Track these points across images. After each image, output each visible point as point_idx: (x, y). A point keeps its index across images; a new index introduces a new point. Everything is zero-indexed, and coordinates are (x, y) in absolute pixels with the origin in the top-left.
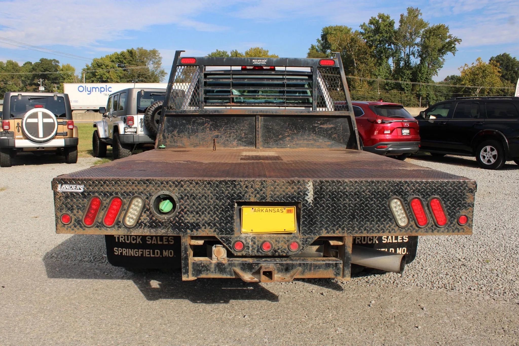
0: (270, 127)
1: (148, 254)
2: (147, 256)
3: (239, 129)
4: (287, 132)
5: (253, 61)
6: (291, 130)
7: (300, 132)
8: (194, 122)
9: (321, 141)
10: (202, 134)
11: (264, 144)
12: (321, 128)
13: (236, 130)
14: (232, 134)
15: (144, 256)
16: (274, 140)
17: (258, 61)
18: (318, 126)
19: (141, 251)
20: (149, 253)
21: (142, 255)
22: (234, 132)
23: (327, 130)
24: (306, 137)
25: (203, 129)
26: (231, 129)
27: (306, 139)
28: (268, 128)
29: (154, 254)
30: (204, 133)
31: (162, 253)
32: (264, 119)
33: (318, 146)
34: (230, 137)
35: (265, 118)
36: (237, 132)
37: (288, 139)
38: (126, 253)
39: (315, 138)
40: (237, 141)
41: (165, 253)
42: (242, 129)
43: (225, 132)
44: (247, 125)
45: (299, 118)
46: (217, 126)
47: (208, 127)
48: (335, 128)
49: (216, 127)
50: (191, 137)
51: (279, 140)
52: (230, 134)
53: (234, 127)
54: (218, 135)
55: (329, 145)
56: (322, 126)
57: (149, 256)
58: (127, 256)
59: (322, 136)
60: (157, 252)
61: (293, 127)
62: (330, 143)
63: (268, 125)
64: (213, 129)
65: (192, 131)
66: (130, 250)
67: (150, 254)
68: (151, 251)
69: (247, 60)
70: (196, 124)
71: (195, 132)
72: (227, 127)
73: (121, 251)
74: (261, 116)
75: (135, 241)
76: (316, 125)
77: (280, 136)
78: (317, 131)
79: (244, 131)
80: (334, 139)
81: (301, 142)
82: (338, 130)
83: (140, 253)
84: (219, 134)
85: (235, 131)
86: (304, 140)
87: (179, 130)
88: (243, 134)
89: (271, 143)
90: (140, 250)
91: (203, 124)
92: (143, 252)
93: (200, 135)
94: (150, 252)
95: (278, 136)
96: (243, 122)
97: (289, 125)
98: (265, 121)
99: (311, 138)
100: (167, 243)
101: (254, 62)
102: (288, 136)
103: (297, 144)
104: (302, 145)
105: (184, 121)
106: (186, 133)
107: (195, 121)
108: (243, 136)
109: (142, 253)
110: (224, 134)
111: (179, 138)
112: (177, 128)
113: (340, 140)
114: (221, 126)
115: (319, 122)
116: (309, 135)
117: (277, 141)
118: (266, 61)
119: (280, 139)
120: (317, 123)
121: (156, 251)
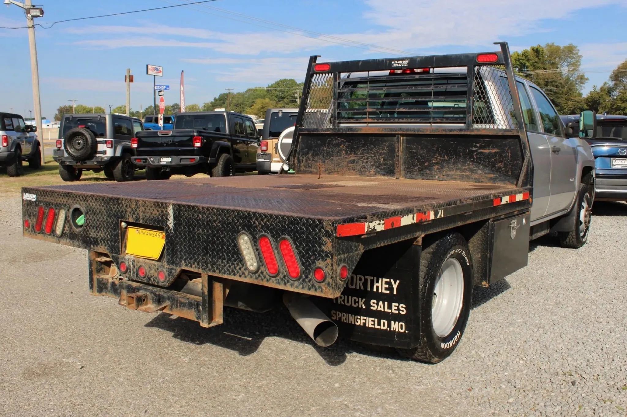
0: (414, 151)
3: (378, 152)
4: (435, 158)
5: (393, 62)
6: (440, 155)
7: (452, 158)
8: (329, 143)
9: (479, 172)
10: (338, 158)
11: (406, 174)
12: (481, 153)
13: (374, 154)
14: (370, 160)
16: (419, 168)
17: (399, 62)
18: (476, 151)
22: (372, 157)
23: (489, 156)
24: (460, 166)
25: (338, 152)
26: (368, 153)
27: (460, 169)
28: (411, 152)
30: (339, 157)
33: (475, 179)
34: (367, 162)
35: (408, 138)
36: (375, 156)
37: (436, 167)
39: (472, 167)
40: (375, 168)
42: (381, 153)
43: (362, 157)
44: (387, 148)
45: (450, 139)
46: (354, 148)
47: (344, 150)
48: (500, 154)
49: (352, 149)
50: (326, 162)
51: (425, 169)
52: (367, 158)
53: (371, 150)
54: (354, 160)
55: (491, 178)
56: (481, 150)
59: (482, 164)
61: (443, 151)
62: (492, 176)
63: (411, 148)
64: (349, 153)
65: (327, 154)
69: (386, 62)
70: (331, 146)
71: (330, 155)
72: (365, 150)
74: (403, 135)
76: (474, 149)
77: (427, 164)
78: (475, 157)
79: (383, 156)
80: (498, 170)
81: (453, 173)
82: (505, 157)
84: (356, 158)
85: (373, 155)
86: (457, 169)
87: (313, 153)
88: (382, 160)
89: (415, 173)
91: (338, 145)
93: (336, 159)
95: (424, 163)
96: (382, 143)
97: (438, 148)
98: (408, 142)
99: (467, 167)
101: (393, 64)
102: (437, 163)
103: (448, 176)
104: (454, 177)
105: (319, 142)
106: (321, 157)
107: (331, 141)
108: (382, 162)
110: (361, 158)
111: (313, 162)
112: (312, 150)
113: (507, 172)
114: (357, 148)
115: (478, 145)
116: (464, 163)
117: (422, 170)
118: (407, 62)
119: (427, 167)
120: (476, 147)
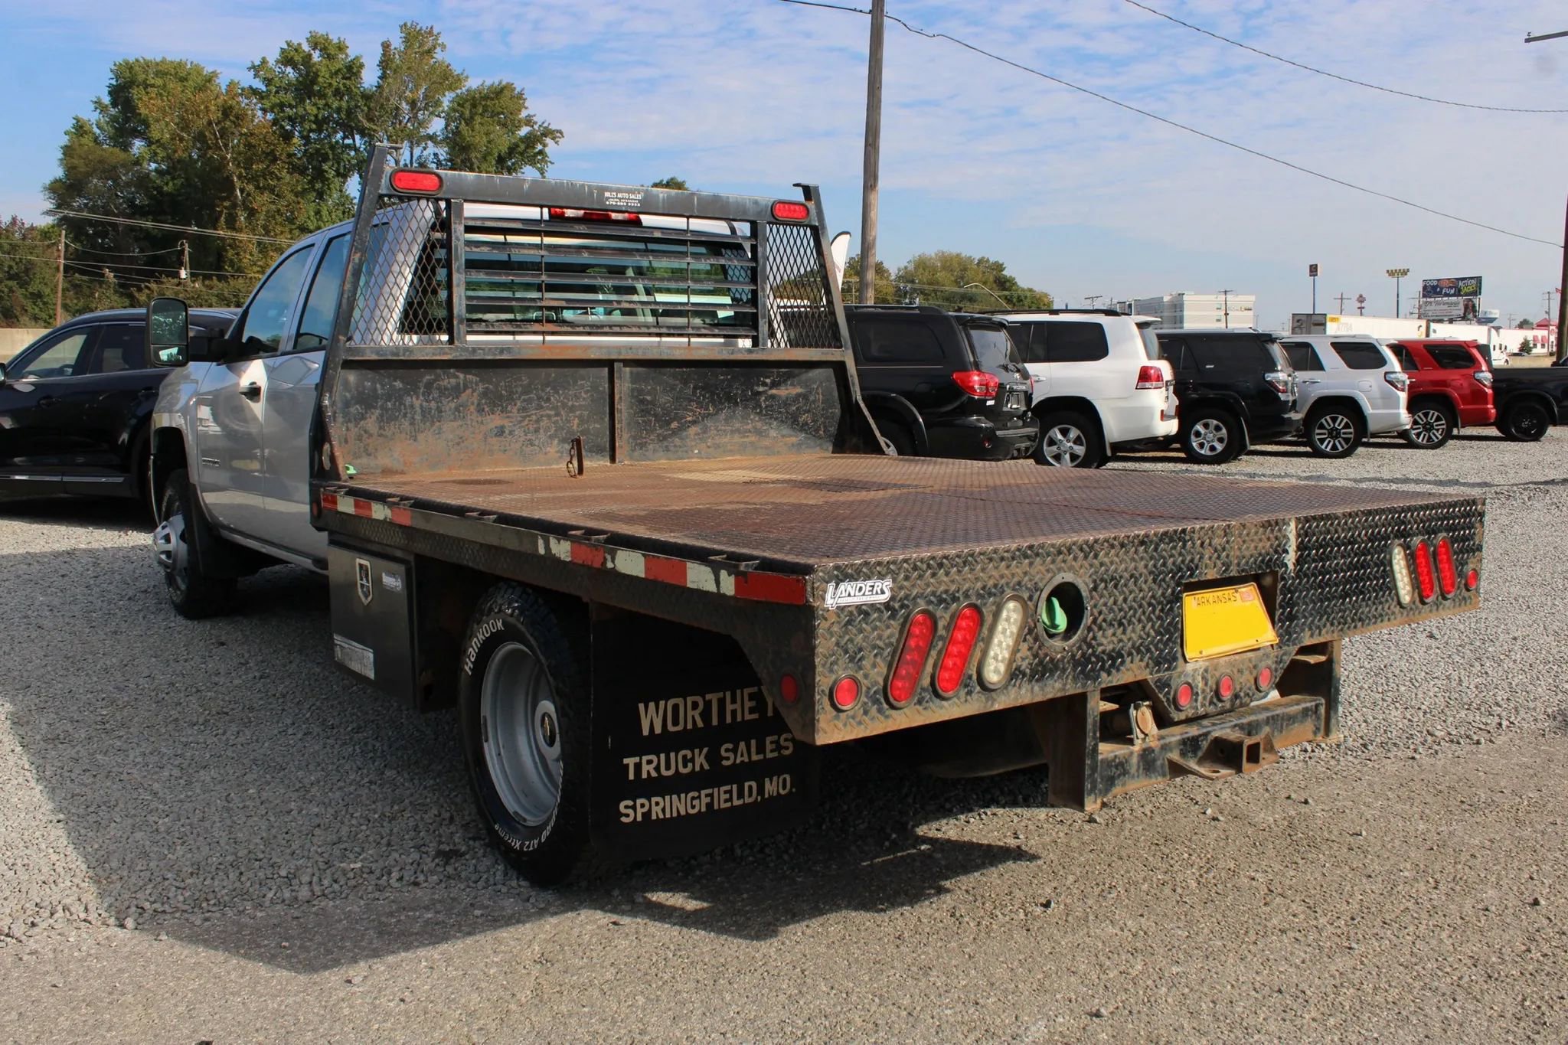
0: (649, 398)
1: (726, 801)
2: (723, 805)
3: (564, 405)
4: (691, 411)
5: (607, 194)
6: (700, 405)
7: (722, 409)
8: (429, 386)
9: (773, 433)
10: (456, 424)
11: (633, 450)
12: (773, 397)
13: (555, 408)
14: (544, 423)
15: (716, 807)
16: (658, 435)
17: (619, 196)
18: (764, 392)
19: (707, 796)
20: (727, 796)
21: (710, 805)
22: (549, 417)
23: (786, 403)
24: (737, 425)
25: (457, 409)
26: (540, 407)
27: (738, 431)
28: (642, 402)
29: (741, 795)
30: (460, 423)
31: (761, 789)
32: (631, 373)
33: (767, 448)
34: (537, 430)
35: (635, 370)
36: (557, 415)
37: (693, 430)
38: (663, 810)
39: (759, 425)
40: (559, 444)
41: (771, 787)
42: (573, 406)
43: (525, 417)
44: (587, 392)
45: (719, 370)
46: (501, 397)
47: (473, 404)
48: (805, 396)
49: (495, 401)
50: (421, 437)
51: (671, 436)
52: (538, 421)
53: (548, 400)
54: (503, 427)
55: (793, 445)
56: (774, 391)
57: (729, 804)
58: (665, 819)
59: (776, 419)
60: (750, 787)
61: (704, 396)
62: (794, 439)
63: (640, 392)
64: (487, 409)
65: (424, 416)
66: (674, 797)
67: (730, 799)
68: (735, 787)
69: (591, 193)
70: (435, 394)
71: (431, 417)
72: (529, 401)
73: (645, 809)
74: (627, 363)
75: (690, 765)
76: (761, 389)
77: (674, 425)
78: (763, 405)
79: (578, 413)
80: (803, 428)
81: (726, 440)
82: (814, 402)
83: (705, 800)
84: (506, 423)
85: (552, 413)
86: (732, 432)
87: (382, 416)
88: (576, 421)
89: (651, 447)
90: (703, 792)
91: (457, 391)
92: (711, 795)
93: (450, 428)
94: (730, 792)
95: (668, 423)
96: (575, 382)
97: (695, 388)
98: (635, 379)
99: (750, 426)
100: (775, 754)
101: (608, 198)
102: (694, 422)
103: (717, 446)
104: (729, 447)
105: (398, 384)
106: (406, 424)
107: (435, 380)
108: (575, 427)
109: (708, 800)
110: (521, 422)
111: (381, 440)
112: (375, 408)
113: (817, 430)
114: (510, 399)
115: (768, 381)
116: (745, 417)
117: (665, 438)
118: (639, 197)
119: (674, 433)
120: (764, 384)
121: (747, 785)
